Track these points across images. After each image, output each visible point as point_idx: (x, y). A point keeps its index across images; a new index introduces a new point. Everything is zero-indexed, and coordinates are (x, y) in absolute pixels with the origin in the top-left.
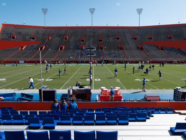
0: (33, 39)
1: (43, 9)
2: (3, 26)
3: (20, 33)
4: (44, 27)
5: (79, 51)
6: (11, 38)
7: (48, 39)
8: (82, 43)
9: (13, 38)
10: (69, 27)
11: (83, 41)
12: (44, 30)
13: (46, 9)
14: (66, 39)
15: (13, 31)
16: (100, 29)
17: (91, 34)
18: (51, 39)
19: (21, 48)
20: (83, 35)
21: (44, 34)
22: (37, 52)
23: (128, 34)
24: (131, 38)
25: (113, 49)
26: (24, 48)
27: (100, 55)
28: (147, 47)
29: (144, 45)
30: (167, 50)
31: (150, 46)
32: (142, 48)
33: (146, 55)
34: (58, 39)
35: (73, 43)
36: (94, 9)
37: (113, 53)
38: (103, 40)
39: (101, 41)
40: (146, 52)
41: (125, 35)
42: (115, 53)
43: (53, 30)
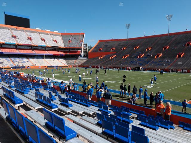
1: (126, 25)
2: (99, 42)
3: (106, 46)
4: (126, 40)
7: (123, 49)
9: (100, 50)
10: (146, 37)
12: (126, 41)
13: (129, 25)
14: (136, 48)
15: (103, 45)
16: (176, 36)
17: (163, 42)
18: (126, 49)
19: (101, 57)
20: (154, 44)
21: (123, 45)
22: (107, 60)
25: (169, 57)
26: (103, 57)
27: (147, 63)
34: (130, 48)
35: (138, 52)
36: (171, 16)
37: (163, 61)
38: (169, 48)
39: (166, 49)
42: (165, 61)
43: (132, 42)
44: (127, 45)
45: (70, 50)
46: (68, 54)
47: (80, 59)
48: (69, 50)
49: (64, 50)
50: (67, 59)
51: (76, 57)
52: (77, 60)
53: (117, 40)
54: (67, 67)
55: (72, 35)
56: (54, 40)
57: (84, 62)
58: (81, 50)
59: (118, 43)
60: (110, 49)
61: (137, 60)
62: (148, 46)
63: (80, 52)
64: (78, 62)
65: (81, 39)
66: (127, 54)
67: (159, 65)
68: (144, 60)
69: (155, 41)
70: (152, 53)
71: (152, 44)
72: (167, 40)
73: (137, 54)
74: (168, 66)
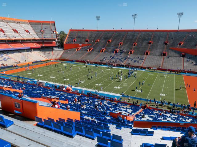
0: (87, 41)
1: (97, 17)
2: (70, 32)
3: (79, 37)
4: (97, 31)
7: (97, 41)
9: (74, 41)
13: (99, 17)
14: (109, 42)
15: (76, 35)
16: (140, 33)
17: (131, 37)
18: (99, 41)
19: (78, 49)
20: (124, 39)
21: (95, 37)
22: (86, 53)
23: (163, 39)
24: (162, 43)
25: (140, 54)
26: (80, 49)
27: (125, 59)
28: (171, 53)
29: (170, 51)
30: (188, 58)
31: (175, 52)
32: (165, 54)
33: (162, 62)
34: (104, 41)
35: (112, 47)
36: (136, 15)
37: (137, 58)
38: (137, 44)
39: (134, 45)
40: (165, 59)
41: (159, 40)
42: (138, 58)
43: (103, 33)
44: (99, 37)
46: (43, 45)
47: (57, 51)
48: (43, 41)
49: (37, 41)
50: (43, 51)
51: (51, 49)
52: (54, 51)
53: (88, 30)
54: (49, 60)
55: (42, 23)
56: (26, 31)
57: (62, 54)
58: (56, 41)
59: (89, 34)
60: (84, 40)
61: (115, 55)
62: (119, 41)
63: (55, 44)
64: (55, 54)
65: (53, 29)
66: (103, 48)
67: (135, 61)
68: (121, 55)
69: (124, 36)
70: (125, 48)
71: (122, 39)
72: (134, 36)
73: (112, 48)
74: (142, 63)
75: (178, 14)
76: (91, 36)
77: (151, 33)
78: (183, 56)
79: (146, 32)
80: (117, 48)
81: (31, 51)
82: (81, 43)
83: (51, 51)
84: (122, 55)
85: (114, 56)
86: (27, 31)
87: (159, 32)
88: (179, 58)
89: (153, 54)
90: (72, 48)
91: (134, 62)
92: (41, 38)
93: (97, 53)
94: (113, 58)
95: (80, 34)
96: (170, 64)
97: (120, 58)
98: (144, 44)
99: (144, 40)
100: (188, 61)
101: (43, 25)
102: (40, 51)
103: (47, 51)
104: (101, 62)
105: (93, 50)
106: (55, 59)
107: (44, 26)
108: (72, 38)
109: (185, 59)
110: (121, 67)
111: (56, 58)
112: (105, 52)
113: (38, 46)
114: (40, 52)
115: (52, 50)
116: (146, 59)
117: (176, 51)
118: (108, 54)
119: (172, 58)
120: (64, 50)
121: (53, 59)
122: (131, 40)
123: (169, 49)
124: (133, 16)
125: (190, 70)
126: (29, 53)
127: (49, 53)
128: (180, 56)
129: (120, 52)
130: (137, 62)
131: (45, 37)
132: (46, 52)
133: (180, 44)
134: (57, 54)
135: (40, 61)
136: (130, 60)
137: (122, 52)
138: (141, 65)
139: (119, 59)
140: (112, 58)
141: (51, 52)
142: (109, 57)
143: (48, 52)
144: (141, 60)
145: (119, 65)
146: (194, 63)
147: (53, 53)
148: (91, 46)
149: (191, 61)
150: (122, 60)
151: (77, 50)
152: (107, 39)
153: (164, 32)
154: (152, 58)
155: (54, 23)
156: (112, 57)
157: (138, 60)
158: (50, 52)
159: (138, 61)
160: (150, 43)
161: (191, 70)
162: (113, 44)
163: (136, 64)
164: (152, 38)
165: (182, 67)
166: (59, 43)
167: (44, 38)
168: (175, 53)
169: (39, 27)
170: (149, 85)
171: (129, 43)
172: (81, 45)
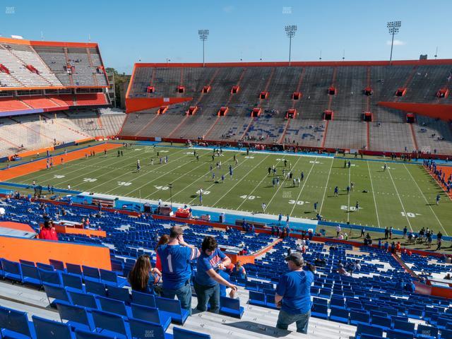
0: (181, 91)
1: (200, 32)
2: (136, 69)
3: (160, 81)
4: (201, 65)
5: (250, 121)
6: (146, 91)
7: (205, 91)
8: (261, 100)
9: (151, 91)
10: (245, 63)
11: (263, 97)
12: (201, 70)
13: (206, 32)
14: (235, 91)
15: (151, 77)
16: (304, 69)
17: (284, 80)
18: (210, 90)
19: (162, 110)
20: (268, 83)
21: (199, 80)
22: (184, 120)
23: (359, 81)
24: (359, 92)
25: (312, 119)
26: (165, 110)
27: (281, 131)
28: (382, 114)
29: (379, 109)
30: (421, 125)
31: (391, 112)
32: (370, 116)
33: (366, 134)
34: (221, 90)
35: (244, 103)
36: (294, 28)
37: (307, 128)
38: (301, 96)
39: (296, 97)
40: (371, 128)
41: (350, 84)
42: (311, 127)
43: (217, 72)
44: (209, 80)
45: (76, 93)
46: (75, 104)
47: (108, 115)
48: (73, 92)
49: (58, 94)
50: (74, 118)
51: (94, 111)
52: (101, 118)
53: (180, 64)
54: (94, 140)
55: (66, 48)
56: (27, 67)
57: (122, 123)
58: (105, 92)
59: (184, 72)
60: (173, 88)
61: (255, 123)
62: (259, 88)
63: (103, 98)
64: (106, 123)
65: (95, 61)
66: (224, 106)
67: (305, 135)
68: (269, 123)
69: (268, 76)
70: (275, 106)
71: (265, 84)
72: (291, 77)
73: (245, 106)
74: (322, 139)
75: (389, 25)
76: (189, 77)
77: (330, 70)
78: (411, 121)
79: (318, 68)
80: (256, 105)
81: (44, 119)
82: (167, 96)
83: (93, 117)
84: (272, 121)
85: (251, 125)
86: (32, 69)
87: (347, 68)
88: (403, 126)
89: (342, 119)
90: (146, 109)
91: (303, 138)
92: (68, 85)
93: (210, 119)
94: (251, 129)
95: (161, 74)
96: (385, 139)
97: (268, 129)
98: (318, 93)
99: (316, 85)
100: (423, 131)
101: (68, 52)
102: (68, 117)
103: (85, 117)
104: (224, 140)
105: (199, 113)
106: (109, 137)
107: (73, 56)
108: (143, 83)
109: (417, 128)
110: (275, 151)
111: (111, 135)
112: (229, 115)
113: (62, 104)
114: (66, 120)
115: (98, 115)
116: (329, 130)
117: (392, 109)
118: (237, 121)
119: (387, 126)
120: (127, 113)
121: (103, 138)
122: (287, 86)
123: (377, 105)
124: (287, 29)
125: (433, 153)
126: (41, 122)
127: (92, 122)
128: (404, 122)
129: (266, 114)
130: (309, 137)
131: (77, 84)
132: (83, 120)
133: (400, 94)
134: (110, 123)
135: (74, 144)
136: (292, 134)
137: (269, 115)
138: (320, 145)
139: (267, 132)
140: (249, 131)
141: (96, 119)
142: (240, 128)
143: (87, 120)
144: (318, 132)
145: (270, 145)
146: (438, 136)
147: (100, 122)
148: (192, 103)
149: (430, 131)
150: (275, 133)
151: (159, 112)
152: (227, 84)
153: (360, 67)
154: (341, 127)
155: (97, 47)
156: (247, 128)
157: (311, 132)
158: (92, 120)
159: (311, 136)
160: (332, 93)
161: (435, 151)
162: (244, 97)
163: (308, 142)
164: (333, 80)
165: (414, 145)
166: (112, 95)
167: (75, 86)
168: (390, 115)
169: (61, 58)
170: (364, 192)
171: (282, 93)
172: (167, 100)
